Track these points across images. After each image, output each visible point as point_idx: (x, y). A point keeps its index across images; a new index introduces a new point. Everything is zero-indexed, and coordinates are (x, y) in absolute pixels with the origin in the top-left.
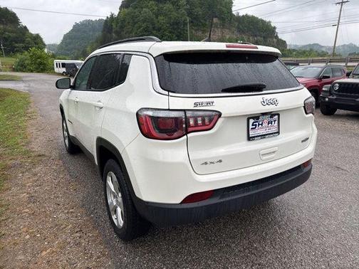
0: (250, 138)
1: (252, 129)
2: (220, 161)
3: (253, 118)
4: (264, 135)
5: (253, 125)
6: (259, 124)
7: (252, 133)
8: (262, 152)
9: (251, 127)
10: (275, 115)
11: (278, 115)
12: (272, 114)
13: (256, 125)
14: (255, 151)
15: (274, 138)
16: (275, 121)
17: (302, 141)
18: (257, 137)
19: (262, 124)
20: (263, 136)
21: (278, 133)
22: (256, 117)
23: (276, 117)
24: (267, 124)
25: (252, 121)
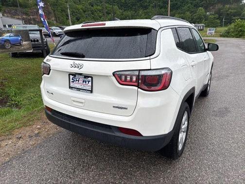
0: (70, 87)
1: (72, 82)
2: (52, 94)
3: (72, 75)
6: (76, 81)
7: (72, 85)
10: (88, 77)
11: (92, 78)
12: (86, 77)
13: (74, 80)
14: (69, 96)
15: (85, 93)
16: (89, 82)
17: (114, 107)
18: (74, 88)
19: (78, 81)
20: (79, 89)
21: (91, 91)
22: (74, 75)
23: (90, 79)
25: (71, 77)
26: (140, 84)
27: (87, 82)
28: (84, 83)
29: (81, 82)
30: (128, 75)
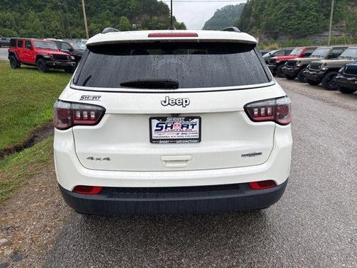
0: (152, 141)
1: (156, 130)
2: (108, 159)
3: (158, 119)
4: (176, 140)
5: (157, 126)
6: (167, 127)
8: (163, 158)
9: (154, 128)
10: (193, 118)
11: (200, 118)
12: (189, 118)
13: (162, 127)
15: (190, 145)
16: (193, 126)
17: (242, 156)
18: (163, 140)
19: (172, 127)
20: (173, 141)
21: (199, 140)
22: (162, 118)
23: (196, 120)
24: (179, 128)
25: (155, 122)
26: (277, 118)
27: (190, 127)
28: (184, 129)
29: (177, 127)
30: (262, 107)
